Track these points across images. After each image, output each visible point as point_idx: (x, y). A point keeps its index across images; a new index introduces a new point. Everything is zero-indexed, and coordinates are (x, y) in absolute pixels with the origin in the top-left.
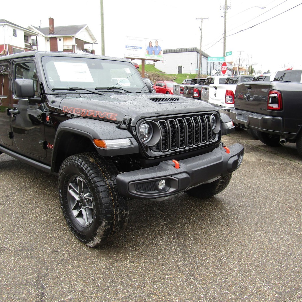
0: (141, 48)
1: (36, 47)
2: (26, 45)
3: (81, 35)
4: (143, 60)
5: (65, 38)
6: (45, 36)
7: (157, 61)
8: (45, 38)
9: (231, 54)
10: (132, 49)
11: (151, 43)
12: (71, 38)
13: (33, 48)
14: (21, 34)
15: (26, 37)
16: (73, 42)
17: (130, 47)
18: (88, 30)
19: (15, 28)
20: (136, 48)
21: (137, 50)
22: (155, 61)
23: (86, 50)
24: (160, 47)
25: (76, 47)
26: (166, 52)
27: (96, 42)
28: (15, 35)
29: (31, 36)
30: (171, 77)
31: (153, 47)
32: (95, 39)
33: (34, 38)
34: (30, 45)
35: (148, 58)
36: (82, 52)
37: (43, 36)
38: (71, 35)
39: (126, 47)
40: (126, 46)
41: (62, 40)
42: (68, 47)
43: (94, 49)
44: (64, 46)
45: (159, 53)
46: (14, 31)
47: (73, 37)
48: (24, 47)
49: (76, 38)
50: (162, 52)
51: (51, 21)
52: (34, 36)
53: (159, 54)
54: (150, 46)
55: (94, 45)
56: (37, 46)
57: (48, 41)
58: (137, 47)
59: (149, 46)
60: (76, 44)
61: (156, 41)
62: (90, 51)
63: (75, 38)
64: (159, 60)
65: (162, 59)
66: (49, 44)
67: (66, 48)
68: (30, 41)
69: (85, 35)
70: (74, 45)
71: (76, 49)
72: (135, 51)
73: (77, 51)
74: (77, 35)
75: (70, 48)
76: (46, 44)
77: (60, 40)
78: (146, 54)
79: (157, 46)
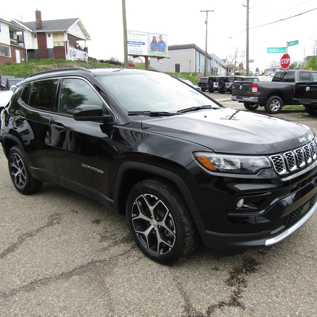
0: (144, 44)
1: (23, 44)
2: (11, 42)
3: (74, 30)
4: (147, 57)
5: (56, 34)
6: (31, 31)
7: (162, 58)
8: (32, 33)
9: (297, 43)
10: (134, 45)
11: (154, 38)
12: (62, 33)
13: (19, 45)
14: (5, 29)
16: (66, 38)
17: (132, 43)
18: (80, 25)
20: (138, 43)
21: (140, 45)
22: (159, 58)
23: (79, 48)
24: (164, 42)
25: (68, 43)
26: (171, 48)
27: (89, 39)
29: (16, 31)
31: (156, 42)
32: (89, 35)
33: (20, 33)
34: (15, 41)
35: (153, 55)
36: (75, 49)
37: (29, 31)
38: (62, 30)
41: (52, 36)
42: (59, 44)
43: (87, 46)
44: (54, 42)
45: (164, 49)
47: (65, 32)
48: (9, 44)
49: (68, 33)
50: (167, 48)
51: (38, 14)
52: (20, 31)
53: (163, 50)
54: (154, 41)
55: (87, 41)
56: (23, 42)
57: (35, 37)
58: (139, 42)
59: (153, 41)
60: (69, 41)
61: (160, 36)
62: (83, 48)
63: (67, 34)
64: (164, 57)
65: (167, 56)
66: (36, 40)
67: (57, 45)
68: (16, 38)
69: (77, 30)
70: (66, 42)
71: (68, 46)
72: (137, 47)
73: (70, 48)
74: (69, 29)
75: (62, 45)
76: (33, 40)
77: (49, 36)
78: (150, 50)
79: (162, 42)
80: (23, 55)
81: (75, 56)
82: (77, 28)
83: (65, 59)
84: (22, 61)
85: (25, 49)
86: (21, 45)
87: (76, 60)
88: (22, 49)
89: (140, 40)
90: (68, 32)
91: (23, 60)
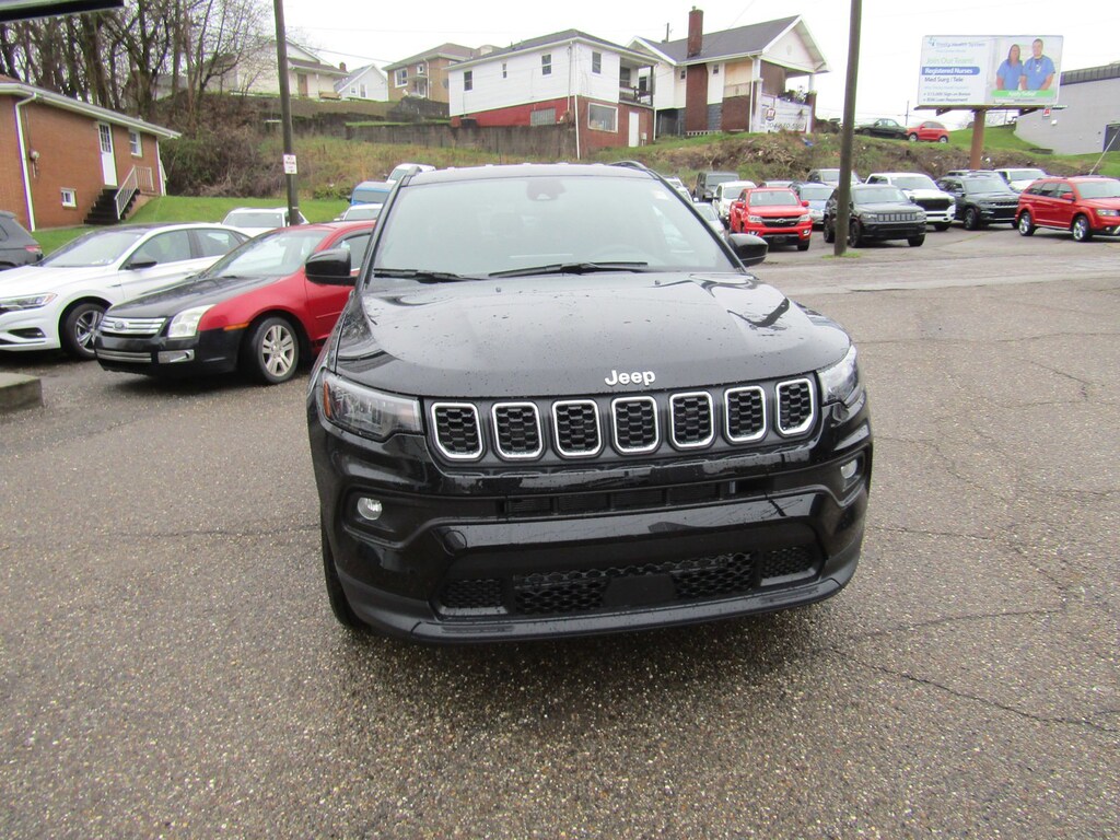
0: (976, 71)
1: (649, 97)
2: (622, 95)
3: (780, 51)
4: (979, 111)
5: (732, 65)
6: (674, 63)
7: (1033, 109)
8: (676, 68)
10: (942, 77)
11: (1015, 49)
12: (747, 62)
13: (639, 102)
14: (611, 65)
15: (625, 72)
16: (755, 73)
17: (936, 71)
18: (801, 34)
19: (599, 47)
20: (958, 71)
21: (962, 77)
22: (1023, 111)
23: (790, 96)
24: (1049, 61)
25: (759, 87)
26: (1070, 79)
27: (823, 69)
28: (597, 69)
29: (637, 67)
30: (1077, 165)
31: (1021, 62)
32: (822, 60)
33: (643, 72)
34: (632, 92)
35: (999, 101)
36: (778, 100)
37: (671, 65)
38: (749, 54)
39: (924, 73)
40: (924, 69)
41: (722, 71)
42: (737, 91)
43: (815, 89)
44: (725, 87)
45: (1045, 81)
46: (597, 58)
47: (755, 57)
48: (616, 99)
49: (763, 61)
50: (1057, 79)
51: (696, 18)
52: (646, 66)
53: (1043, 84)
54: (1013, 61)
55: (817, 77)
56: (651, 93)
57: (683, 77)
58: (961, 68)
59: (1009, 62)
60: (762, 80)
61: (1038, 40)
62: (803, 97)
63: (759, 62)
64: (1042, 108)
65: (1055, 104)
66: (683, 85)
67: (731, 94)
68: (635, 83)
69: (789, 50)
70: (755, 83)
71: (759, 93)
72: (952, 83)
73: (763, 100)
74: (765, 50)
75: (743, 92)
76: (676, 86)
77: (716, 71)
78: (995, 87)
79: (1039, 60)
80: (646, 126)
81: (771, 119)
82: (793, 42)
83: (747, 129)
84: (641, 140)
85: (653, 111)
86: (645, 99)
87: (772, 129)
88: (645, 110)
89: (965, 61)
90: (762, 58)
91: (645, 136)
